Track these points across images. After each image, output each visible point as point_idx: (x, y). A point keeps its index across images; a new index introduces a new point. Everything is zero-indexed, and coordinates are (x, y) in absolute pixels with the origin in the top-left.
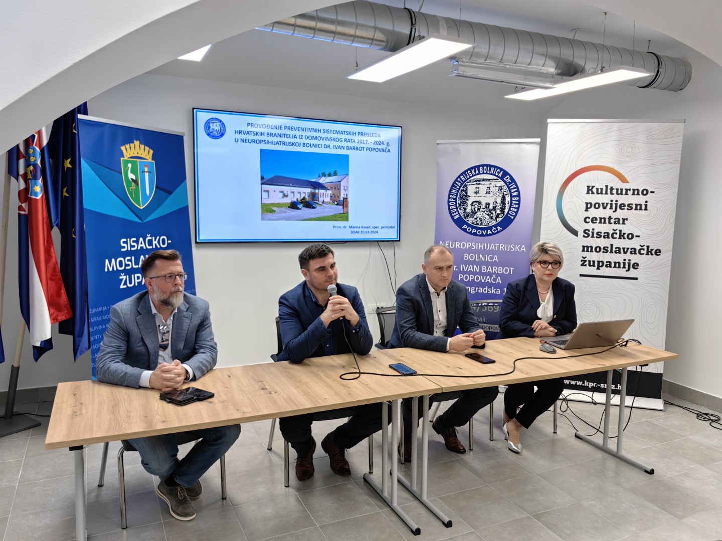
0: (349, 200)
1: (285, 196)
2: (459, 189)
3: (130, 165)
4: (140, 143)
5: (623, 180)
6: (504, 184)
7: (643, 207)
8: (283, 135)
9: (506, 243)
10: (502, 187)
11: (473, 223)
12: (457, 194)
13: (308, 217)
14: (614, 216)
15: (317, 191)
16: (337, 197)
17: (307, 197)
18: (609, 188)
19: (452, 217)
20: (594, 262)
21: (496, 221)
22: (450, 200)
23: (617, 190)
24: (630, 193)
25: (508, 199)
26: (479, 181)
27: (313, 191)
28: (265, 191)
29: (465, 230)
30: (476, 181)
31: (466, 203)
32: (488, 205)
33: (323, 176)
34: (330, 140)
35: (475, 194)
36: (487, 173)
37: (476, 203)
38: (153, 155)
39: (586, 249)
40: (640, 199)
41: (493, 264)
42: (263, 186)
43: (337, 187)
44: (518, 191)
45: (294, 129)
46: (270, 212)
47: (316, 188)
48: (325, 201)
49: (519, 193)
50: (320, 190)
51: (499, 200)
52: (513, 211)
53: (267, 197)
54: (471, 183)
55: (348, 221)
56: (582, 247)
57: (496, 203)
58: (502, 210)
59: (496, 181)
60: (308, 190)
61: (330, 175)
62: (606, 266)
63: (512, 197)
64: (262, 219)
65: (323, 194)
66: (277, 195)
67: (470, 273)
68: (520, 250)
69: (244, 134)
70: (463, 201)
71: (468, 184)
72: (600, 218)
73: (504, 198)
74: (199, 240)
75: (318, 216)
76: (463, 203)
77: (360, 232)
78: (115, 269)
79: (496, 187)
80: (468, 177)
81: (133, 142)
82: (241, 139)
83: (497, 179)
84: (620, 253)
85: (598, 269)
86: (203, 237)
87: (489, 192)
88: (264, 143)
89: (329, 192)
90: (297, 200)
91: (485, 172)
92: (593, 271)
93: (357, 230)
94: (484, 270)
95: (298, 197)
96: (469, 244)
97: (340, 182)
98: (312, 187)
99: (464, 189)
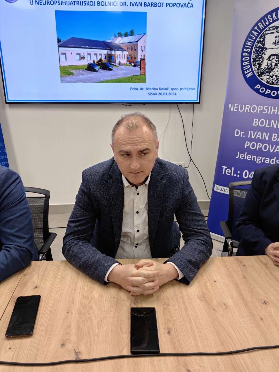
0: (146, 61)
1: (82, 58)
2: (255, 40)
11: (267, 82)
12: (252, 47)
13: (105, 79)
15: (113, 52)
16: (133, 58)
17: (103, 59)
19: (244, 75)
22: (244, 55)
27: (109, 52)
28: (63, 54)
30: (276, 28)
31: (262, 57)
33: (119, 36)
35: (274, 45)
37: (273, 57)
42: (60, 48)
43: (133, 47)
46: (69, 75)
47: (113, 49)
48: (121, 62)
50: (116, 52)
53: (65, 60)
54: (270, 32)
55: (145, 82)
60: (104, 52)
61: (126, 35)
64: (62, 81)
65: (120, 55)
66: (73, 57)
70: (258, 56)
71: (267, 32)
74: (8, 100)
75: (114, 78)
76: (259, 57)
77: (158, 94)
80: (268, 24)
86: (13, 96)
88: (58, 3)
89: (126, 53)
90: (94, 62)
93: (155, 91)
94: (274, 139)
95: (95, 59)
96: (260, 108)
97: (137, 42)
98: (108, 48)
99: (262, 40)
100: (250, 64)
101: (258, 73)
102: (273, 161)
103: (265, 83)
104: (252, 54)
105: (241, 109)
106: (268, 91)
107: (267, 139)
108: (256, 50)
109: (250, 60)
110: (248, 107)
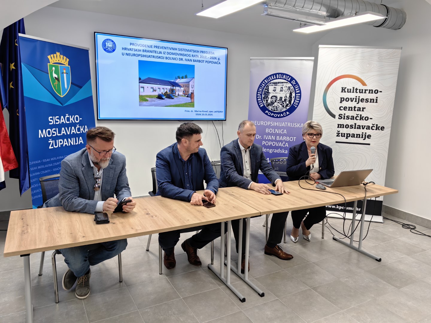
0: (195, 94)
1: (154, 90)
2: (264, 88)
3: (54, 68)
4: (60, 54)
5: (364, 84)
6: (292, 86)
7: (375, 101)
8: (153, 51)
9: (292, 122)
10: (290, 87)
11: (272, 109)
12: (262, 91)
13: (169, 104)
14: (357, 106)
15: (174, 88)
16: (187, 92)
17: (168, 91)
18: (355, 88)
19: (259, 106)
20: (344, 134)
21: (286, 108)
22: (258, 95)
23: (360, 90)
24: (367, 92)
25: (293, 95)
26: (276, 83)
27: (172, 88)
28: (142, 87)
29: (267, 114)
30: (274, 83)
31: (268, 97)
32: (281, 98)
33: (178, 78)
34: (183, 55)
35: (273, 92)
36: (281, 78)
37: (274, 97)
38: (69, 62)
39: (340, 126)
40: (373, 96)
41: (283, 135)
42: (140, 84)
43: (187, 85)
44: (300, 90)
45: (160, 48)
46: (145, 101)
47: (174, 86)
48: (179, 94)
49: (300, 91)
50: (176, 87)
51: (288, 95)
52: (297, 102)
53: (143, 91)
54: (271, 85)
55: (194, 107)
56: (337, 125)
57: (286, 97)
58: (290, 102)
59: (287, 83)
60: (169, 87)
61: (182, 78)
62: (352, 137)
63: (296, 93)
64: (140, 105)
65: (178, 90)
66: (149, 90)
67: (269, 140)
68: (300, 126)
69: (128, 50)
70: (266, 96)
71: (269, 85)
72: (349, 107)
73: (291, 94)
74: (100, 118)
75: (175, 104)
76: (266, 97)
77: (202, 114)
78: (45, 136)
79: (286, 87)
80: (269, 81)
81: (56, 53)
82: (126, 53)
83: (287, 82)
84: (360, 129)
85: (347, 138)
86: (102, 116)
87: (282, 90)
88: (141, 56)
89: (182, 89)
90: (162, 93)
91: (280, 78)
92: (344, 139)
93: (200, 113)
94: (278, 139)
95: (162, 91)
96: (269, 123)
97: (189, 82)
98: (172, 85)
99: (267, 88)
100: (262, 100)
101: (266, 105)
102: (278, 151)
103: (270, 110)
104: (263, 95)
105: (259, 124)
106: (272, 114)
107: (274, 139)
108: (264, 93)
109: (262, 98)
110: (262, 122)
